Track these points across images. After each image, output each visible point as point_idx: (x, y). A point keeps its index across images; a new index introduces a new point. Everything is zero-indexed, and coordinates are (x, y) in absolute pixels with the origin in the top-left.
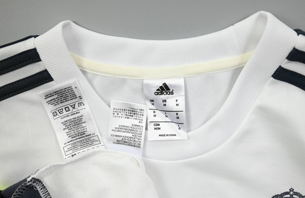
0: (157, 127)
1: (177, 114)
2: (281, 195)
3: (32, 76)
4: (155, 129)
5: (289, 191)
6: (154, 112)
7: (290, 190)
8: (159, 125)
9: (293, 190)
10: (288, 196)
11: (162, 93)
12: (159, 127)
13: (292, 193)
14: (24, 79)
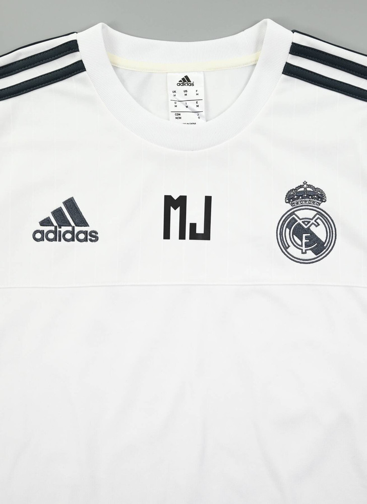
0: (178, 116)
1: (197, 103)
2: (296, 189)
3: (67, 67)
4: (176, 118)
5: (302, 184)
6: (175, 103)
7: (304, 183)
8: (180, 115)
9: (306, 183)
10: (302, 189)
11: (184, 85)
12: (180, 116)
13: (305, 186)
14: (59, 70)
